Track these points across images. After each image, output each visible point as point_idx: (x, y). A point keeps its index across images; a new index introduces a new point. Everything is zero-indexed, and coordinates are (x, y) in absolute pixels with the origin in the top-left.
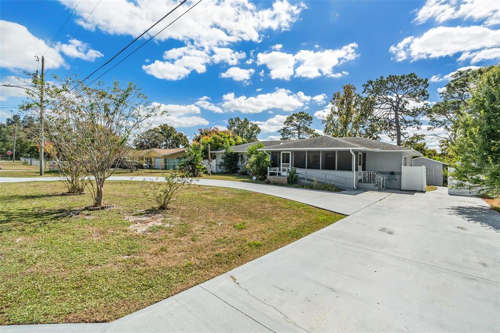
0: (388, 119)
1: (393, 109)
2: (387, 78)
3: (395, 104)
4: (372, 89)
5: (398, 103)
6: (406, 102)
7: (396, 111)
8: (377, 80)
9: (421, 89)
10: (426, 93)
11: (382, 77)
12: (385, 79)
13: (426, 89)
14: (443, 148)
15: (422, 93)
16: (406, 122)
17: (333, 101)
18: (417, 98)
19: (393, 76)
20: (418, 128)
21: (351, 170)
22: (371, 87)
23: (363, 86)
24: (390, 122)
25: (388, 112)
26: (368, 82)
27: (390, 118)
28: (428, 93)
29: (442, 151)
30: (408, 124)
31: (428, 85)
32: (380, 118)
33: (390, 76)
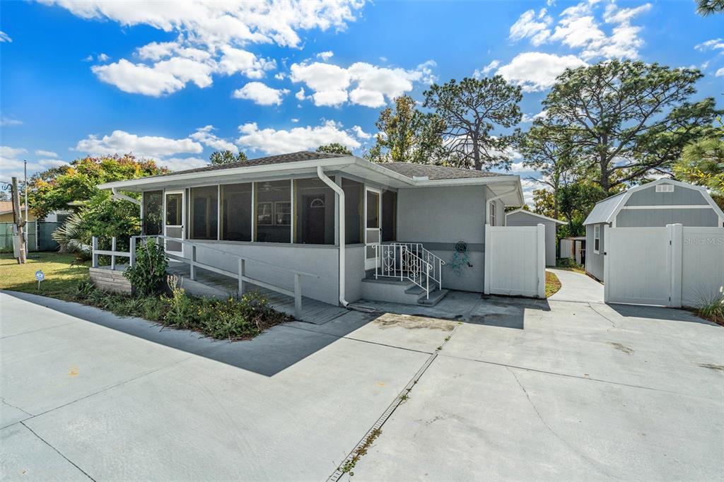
0: (463, 152)
1: (471, 136)
2: (462, 83)
3: (473, 128)
4: (438, 102)
5: (477, 126)
6: (489, 127)
7: (475, 139)
8: (446, 84)
9: (510, 105)
10: (517, 111)
11: (453, 81)
12: (458, 83)
13: (518, 104)
14: (538, 201)
15: (512, 112)
16: (490, 159)
17: (380, 123)
18: (505, 120)
19: (470, 80)
20: (507, 168)
21: (333, 244)
22: (436, 97)
23: (424, 94)
24: (466, 158)
25: (463, 142)
26: (432, 87)
27: (466, 152)
28: (521, 111)
29: (537, 207)
30: (493, 162)
31: (521, 96)
32: (451, 152)
33: (465, 79)
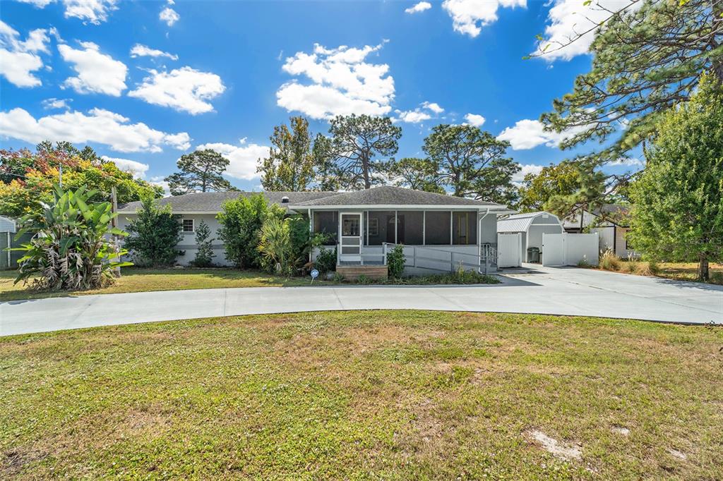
5: (366, 153)
7: (365, 164)
21: (476, 244)
